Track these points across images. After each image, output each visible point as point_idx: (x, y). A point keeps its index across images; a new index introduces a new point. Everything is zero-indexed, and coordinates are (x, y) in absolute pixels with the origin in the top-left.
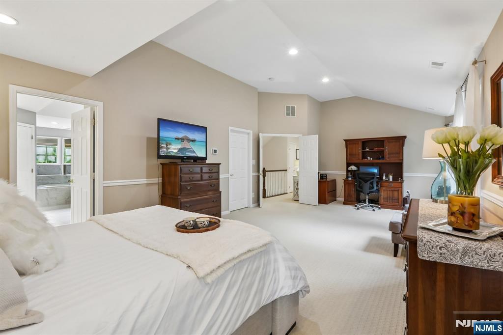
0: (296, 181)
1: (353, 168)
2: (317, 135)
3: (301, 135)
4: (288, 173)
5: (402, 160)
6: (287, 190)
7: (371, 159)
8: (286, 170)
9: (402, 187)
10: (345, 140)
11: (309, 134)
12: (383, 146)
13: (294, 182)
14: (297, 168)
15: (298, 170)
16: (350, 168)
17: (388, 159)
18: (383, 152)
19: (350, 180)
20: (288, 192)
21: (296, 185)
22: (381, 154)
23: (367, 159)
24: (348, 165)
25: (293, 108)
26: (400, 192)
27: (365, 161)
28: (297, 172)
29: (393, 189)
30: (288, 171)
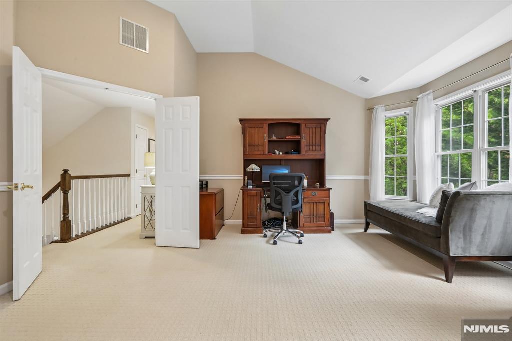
0: (148, 197)
1: (255, 168)
2: (199, 98)
3: (162, 97)
4: (133, 181)
5: (325, 154)
6: (130, 213)
7: (281, 154)
8: (129, 176)
9: (329, 198)
10: (241, 120)
11: (178, 94)
12: (298, 133)
13: (145, 199)
14: (151, 170)
15: (153, 174)
16: (249, 169)
17: (307, 153)
18: (298, 143)
19: (251, 190)
20: (133, 215)
21: (147, 204)
22: (297, 147)
23: (275, 153)
24: (247, 162)
25: (142, 32)
26: (327, 204)
27: (273, 157)
28: (151, 178)
29: (317, 200)
30: (132, 176)
